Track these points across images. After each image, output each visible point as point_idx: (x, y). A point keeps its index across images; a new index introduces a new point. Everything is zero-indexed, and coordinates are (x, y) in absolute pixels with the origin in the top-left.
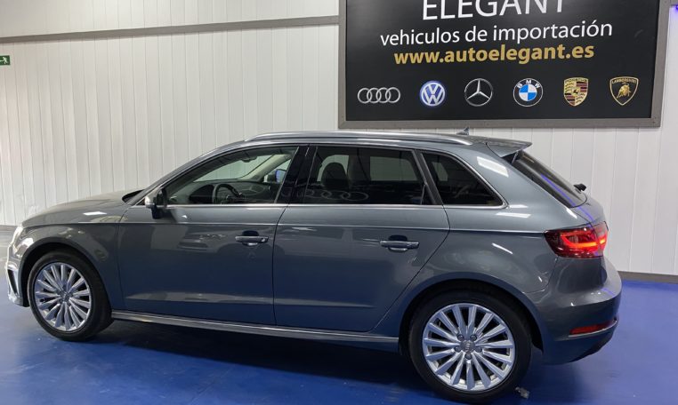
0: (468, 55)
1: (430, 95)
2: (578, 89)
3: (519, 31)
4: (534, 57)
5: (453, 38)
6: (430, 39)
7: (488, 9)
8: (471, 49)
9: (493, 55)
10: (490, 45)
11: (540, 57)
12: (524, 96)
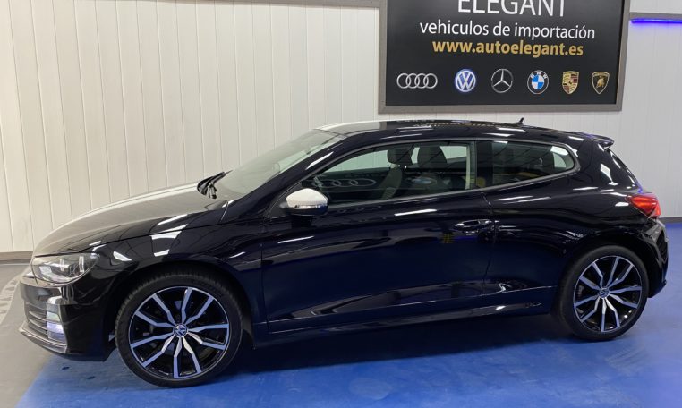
0: (495, 47)
1: (463, 82)
2: (572, 81)
3: (534, 29)
4: (544, 53)
5: (483, 31)
6: (464, 31)
7: (511, 8)
8: (498, 42)
9: (514, 49)
10: (512, 39)
11: (547, 53)
12: (535, 85)
